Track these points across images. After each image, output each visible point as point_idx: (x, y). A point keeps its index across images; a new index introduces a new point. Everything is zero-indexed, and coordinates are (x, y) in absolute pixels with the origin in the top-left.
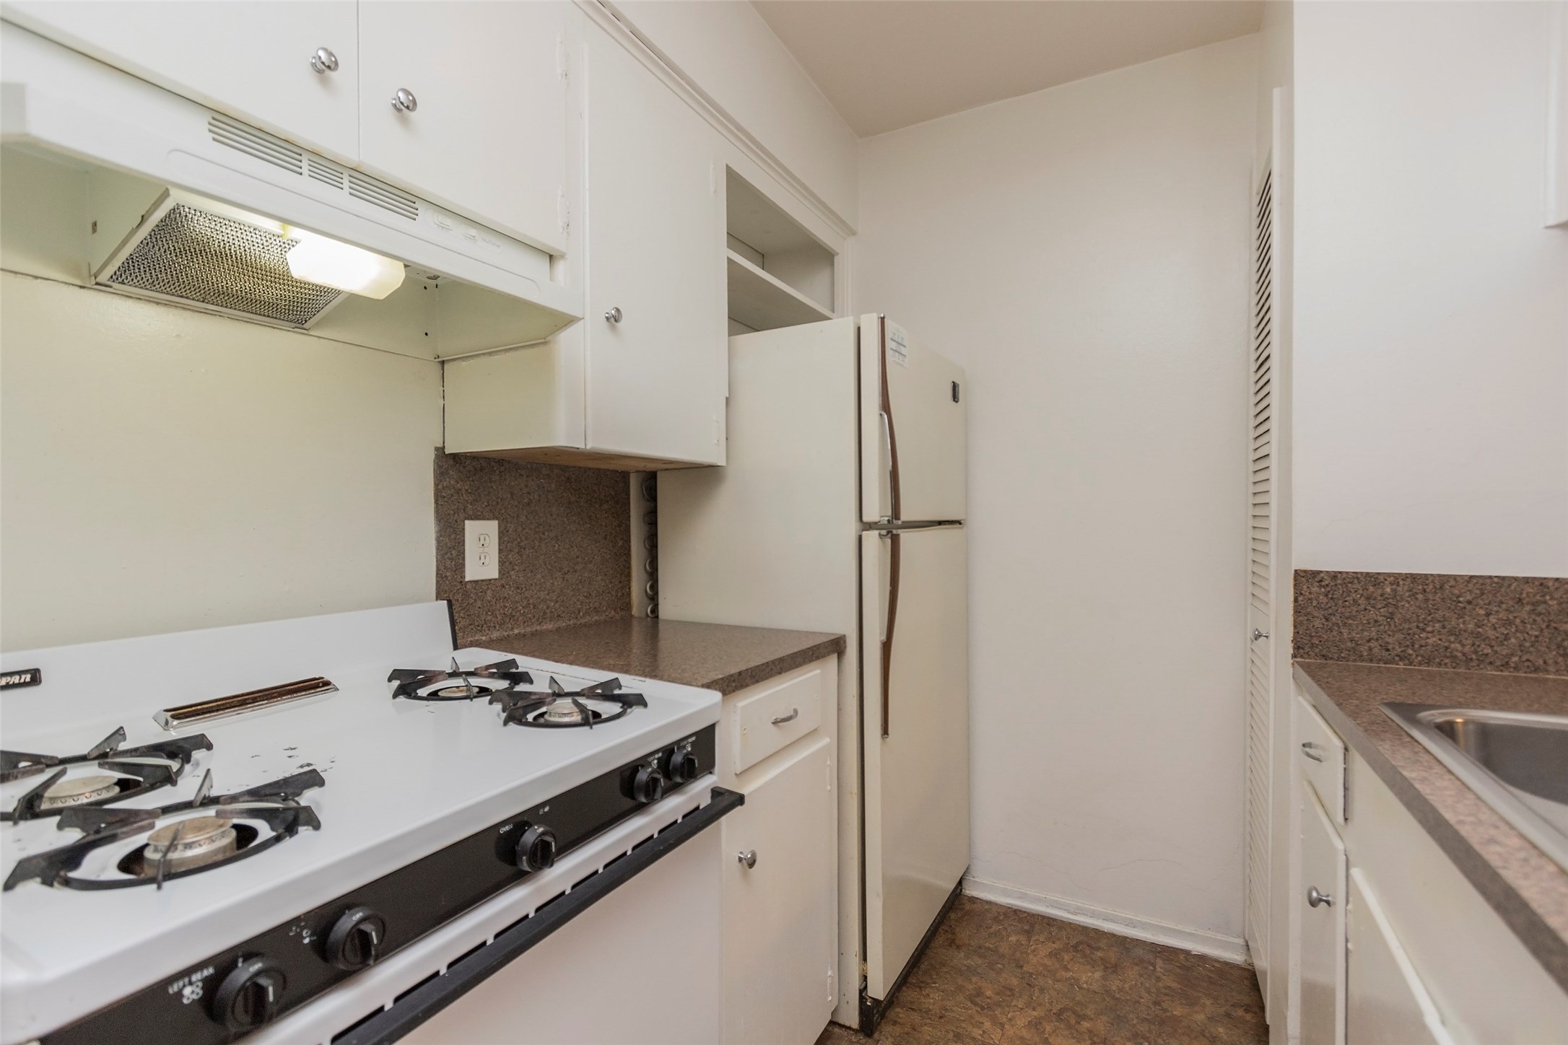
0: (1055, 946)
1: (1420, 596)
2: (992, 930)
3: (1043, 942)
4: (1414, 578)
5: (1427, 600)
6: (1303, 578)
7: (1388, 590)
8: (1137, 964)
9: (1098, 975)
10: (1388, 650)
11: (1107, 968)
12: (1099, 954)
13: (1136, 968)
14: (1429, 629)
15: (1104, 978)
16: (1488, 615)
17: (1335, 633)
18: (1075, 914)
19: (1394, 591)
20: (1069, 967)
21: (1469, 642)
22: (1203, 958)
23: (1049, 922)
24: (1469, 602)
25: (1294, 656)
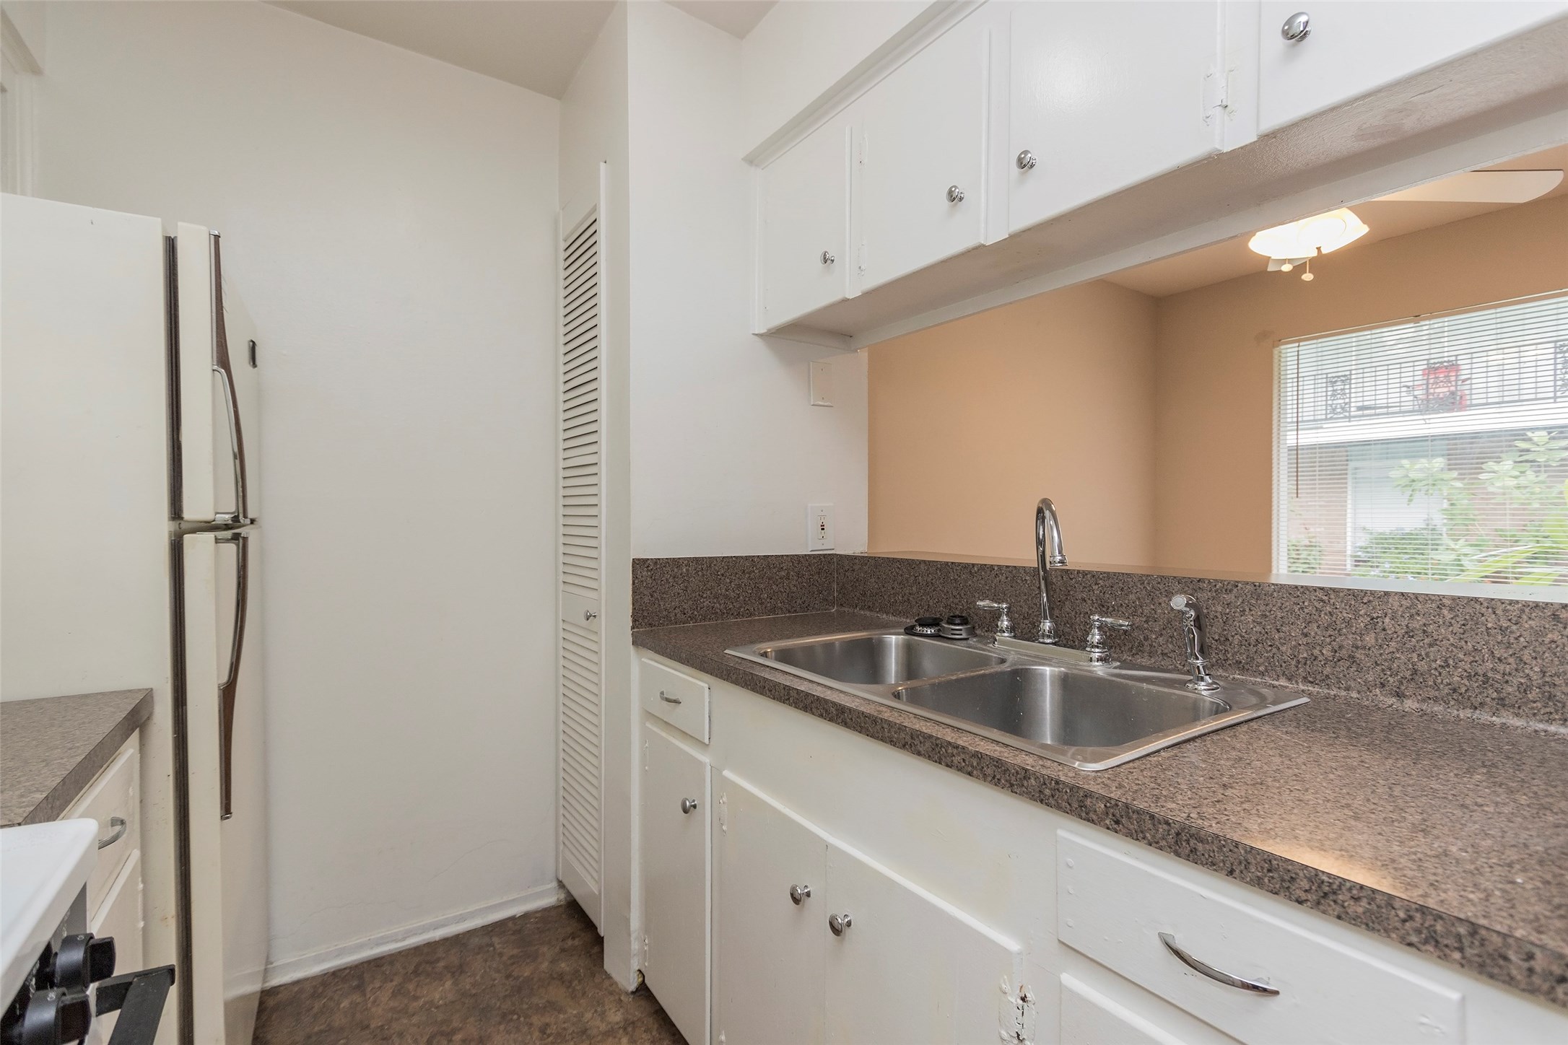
0: (394, 983)
1: (700, 573)
2: (315, 1010)
3: (380, 987)
4: (696, 560)
5: (703, 575)
6: (639, 564)
7: (684, 570)
8: (478, 953)
9: (448, 984)
10: (685, 614)
11: (453, 973)
12: (441, 964)
13: (479, 956)
14: (705, 596)
15: (455, 984)
16: (731, 582)
17: (656, 606)
18: (404, 939)
19: (687, 570)
20: (418, 994)
21: (723, 601)
22: (526, 916)
23: (376, 964)
24: (723, 575)
25: (633, 628)
